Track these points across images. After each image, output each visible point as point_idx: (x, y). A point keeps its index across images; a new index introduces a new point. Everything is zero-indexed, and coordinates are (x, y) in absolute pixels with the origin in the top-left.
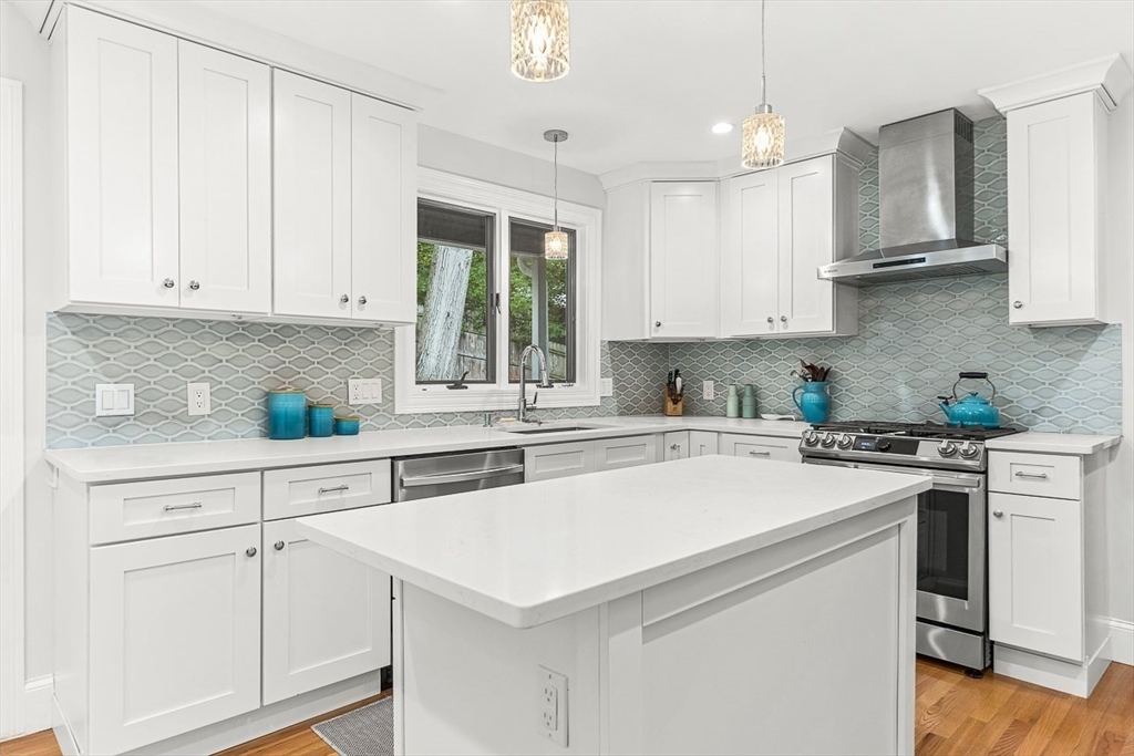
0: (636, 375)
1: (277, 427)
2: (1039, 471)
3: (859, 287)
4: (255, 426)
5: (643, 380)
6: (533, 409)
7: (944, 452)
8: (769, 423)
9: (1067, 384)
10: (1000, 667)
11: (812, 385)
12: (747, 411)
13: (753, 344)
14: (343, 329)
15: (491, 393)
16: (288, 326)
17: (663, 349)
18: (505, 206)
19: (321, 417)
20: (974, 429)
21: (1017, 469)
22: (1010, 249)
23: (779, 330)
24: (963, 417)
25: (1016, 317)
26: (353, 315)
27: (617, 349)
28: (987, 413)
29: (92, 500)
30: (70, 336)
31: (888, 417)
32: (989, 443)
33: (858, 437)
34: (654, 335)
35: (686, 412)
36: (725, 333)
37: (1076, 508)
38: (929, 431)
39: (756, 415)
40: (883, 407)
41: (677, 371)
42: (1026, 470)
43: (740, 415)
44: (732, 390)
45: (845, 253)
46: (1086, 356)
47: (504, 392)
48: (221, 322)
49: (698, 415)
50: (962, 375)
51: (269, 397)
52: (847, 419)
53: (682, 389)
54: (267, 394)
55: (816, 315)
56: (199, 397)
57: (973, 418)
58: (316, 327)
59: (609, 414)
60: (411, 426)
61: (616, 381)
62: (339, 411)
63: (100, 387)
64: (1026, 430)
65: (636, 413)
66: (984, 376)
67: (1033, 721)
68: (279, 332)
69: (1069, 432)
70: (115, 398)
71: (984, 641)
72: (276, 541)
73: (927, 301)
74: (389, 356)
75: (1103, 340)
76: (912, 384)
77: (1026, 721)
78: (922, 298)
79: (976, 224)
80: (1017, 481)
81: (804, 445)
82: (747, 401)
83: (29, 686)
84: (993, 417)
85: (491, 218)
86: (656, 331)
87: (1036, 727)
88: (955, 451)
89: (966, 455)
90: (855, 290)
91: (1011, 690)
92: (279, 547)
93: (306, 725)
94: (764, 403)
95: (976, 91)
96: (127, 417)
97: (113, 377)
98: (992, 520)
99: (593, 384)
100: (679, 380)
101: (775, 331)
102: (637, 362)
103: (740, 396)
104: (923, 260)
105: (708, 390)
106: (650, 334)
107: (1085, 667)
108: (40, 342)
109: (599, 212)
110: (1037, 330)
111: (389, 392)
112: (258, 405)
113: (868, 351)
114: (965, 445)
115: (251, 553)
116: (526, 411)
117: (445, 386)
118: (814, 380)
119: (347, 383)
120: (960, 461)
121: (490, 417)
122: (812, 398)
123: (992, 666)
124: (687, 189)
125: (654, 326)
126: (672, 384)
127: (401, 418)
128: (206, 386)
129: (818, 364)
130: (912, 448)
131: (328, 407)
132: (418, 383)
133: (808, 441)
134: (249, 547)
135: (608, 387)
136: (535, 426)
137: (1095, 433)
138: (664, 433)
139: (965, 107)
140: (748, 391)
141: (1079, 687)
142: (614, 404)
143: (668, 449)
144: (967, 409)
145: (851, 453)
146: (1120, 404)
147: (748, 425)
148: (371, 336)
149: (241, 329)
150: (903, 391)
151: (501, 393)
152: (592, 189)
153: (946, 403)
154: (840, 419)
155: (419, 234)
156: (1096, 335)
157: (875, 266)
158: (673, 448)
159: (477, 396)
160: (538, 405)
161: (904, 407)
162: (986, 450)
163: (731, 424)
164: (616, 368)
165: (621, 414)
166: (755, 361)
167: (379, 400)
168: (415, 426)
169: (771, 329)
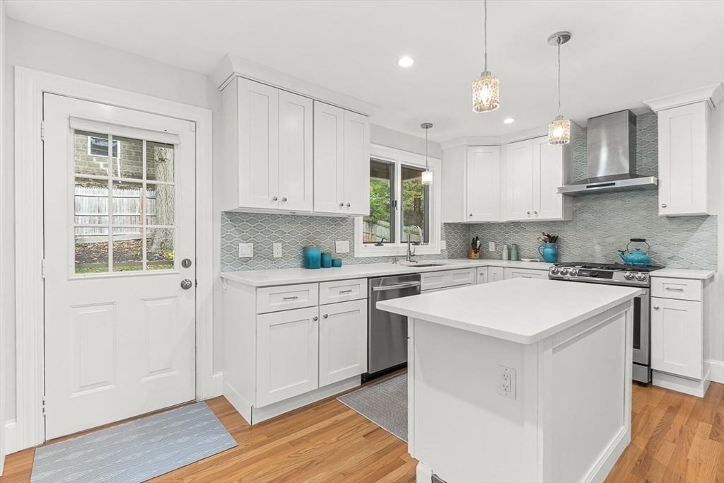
0: (456, 239)
1: (308, 263)
2: (679, 287)
3: (574, 196)
4: (299, 262)
5: (458, 241)
6: (414, 255)
7: (628, 278)
8: (525, 263)
9: (687, 245)
10: (656, 382)
11: (548, 244)
12: (513, 257)
13: (516, 224)
15: (394, 248)
16: (311, 217)
17: (468, 227)
18: (400, 159)
19: (327, 259)
20: (641, 266)
21: (666, 286)
22: (660, 178)
23: (533, 218)
24: (633, 261)
25: (662, 212)
26: (344, 211)
27: (448, 226)
28: (645, 259)
29: (258, 295)
30: (229, 222)
31: (589, 260)
32: (651, 273)
33: (580, 270)
34: (469, 220)
35: (481, 258)
36: (503, 220)
37: (699, 305)
38: (617, 267)
39: (518, 259)
41: (477, 238)
42: (671, 287)
43: (509, 259)
44: (505, 247)
45: (568, 181)
46: (698, 231)
47: (399, 248)
48: (286, 215)
49: (486, 259)
50: (632, 240)
51: (305, 250)
52: (567, 261)
53: (480, 246)
54: (304, 248)
55: (554, 210)
56: (278, 250)
57: (638, 261)
58: (323, 217)
59: (444, 258)
61: (447, 242)
62: (333, 257)
63: (240, 245)
64: (664, 267)
65: (456, 258)
66: (644, 240)
67: (679, 407)
68: (309, 219)
69: (688, 268)
70: (246, 250)
71: (648, 369)
72: (325, 314)
73: (609, 204)
74: (352, 230)
75: (706, 224)
76: (603, 244)
77: (675, 407)
78: (608, 202)
79: (637, 166)
80: (667, 292)
81: (551, 274)
82: (513, 252)
83: (215, 376)
84: (648, 261)
85: (393, 165)
86: (470, 218)
87: (681, 409)
88: (633, 277)
89: (640, 279)
90: (572, 198)
91: (663, 393)
92: (326, 317)
93: (333, 398)
94: (522, 253)
95: (642, 102)
96: (250, 258)
97: (246, 240)
98: (653, 311)
99: (437, 244)
100: (478, 242)
101: (531, 218)
102: (456, 233)
103: (509, 250)
104: (615, 184)
105: (492, 247)
106: (465, 220)
107: (702, 382)
108: (219, 224)
109: (440, 161)
110: (670, 218)
111: (352, 247)
112: (300, 253)
113: (578, 228)
114: (640, 274)
115: (316, 319)
116: (410, 256)
117: (373, 244)
118: (550, 242)
119: (335, 243)
120: (637, 282)
121: (395, 259)
122: (549, 251)
123: (651, 382)
124: (480, 150)
125: (469, 215)
126: (474, 243)
127: (357, 260)
128: (280, 244)
129: (552, 234)
130: (610, 275)
131: (330, 254)
132: (364, 243)
133: (553, 272)
134: (314, 317)
135: (444, 245)
136: (415, 264)
137: (702, 269)
138: (477, 267)
139: (633, 109)
140: (514, 247)
141: (699, 392)
142: (446, 253)
143: (479, 275)
144: (635, 257)
145: (576, 277)
146: (716, 255)
147: (514, 264)
148: (345, 221)
149: (294, 218)
150: (597, 248)
151: (398, 248)
152: (436, 150)
153: (623, 254)
154: (562, 261)
155: (371, 176)
156: (703, 221)
158: (481, 274)
159: (387, 250)
160: (416, 254)
162: (650, 277)
163: (505, 263)
164: (447, 236)
165: (450, 258)
166: (517, 232)
167: (348, 251)
168: (363, 263)
169: (529, 217)
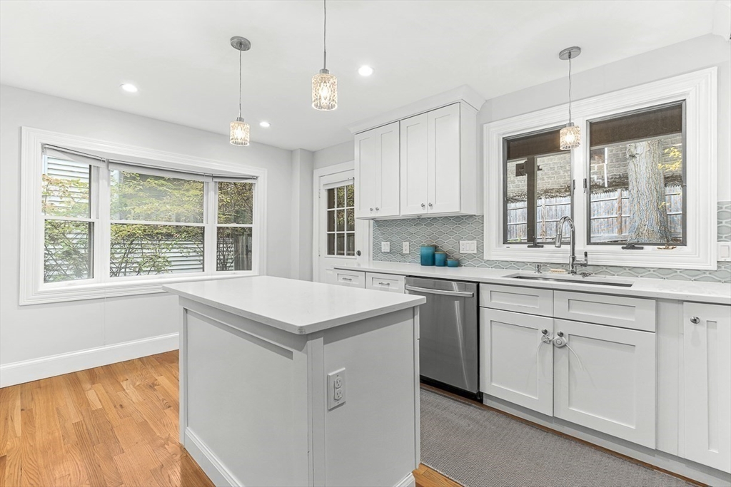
14: (458, 217)
16: (434, 218)
56: (406, 247)
58: (446, 217)
60: (494, 267)
63: (383, 243)
68: (432, 220)
70: (385, 246)
74: (481, 228)
96: (388, 253)
97: (385, 239)
111: (480, 248)
119: (459, 243)
127: (488, 262)
128: (408, 243)
132: (504, 243)
148: (471, 219)
149: (418, 221)
167: (475, 252)
168: (496, 267)
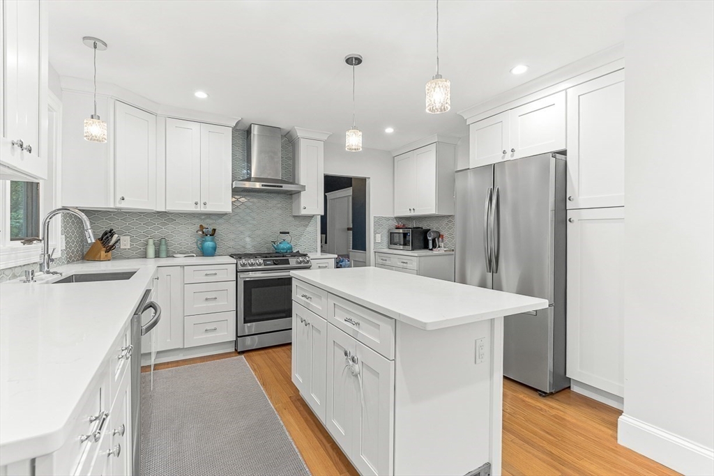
0: (73, 232)
5: (75, 236)
7: (300, 262)
9: (303, 236)
11: (208, 238)
12: (163, 253)
23: (200, 209)
39: (170, 255)
40: (239, 247)
41: (111, 231)
43: (157, 256)
44: (151, 241)
46: (308, 226)
50: (281, 233)
55: (224, 203)
59: (63, 263)
61: (66, 238)
65: (74, 262)
66: (288, 233)
75: (312, 221)
76: (252, 236)
81: (240, 266)
86: (120, 203)
94: (173, 248)
100: (115, 236)
101: (198, 209)
102: (73, 223)
103: (157, 245)
104: (281, 187)
105: (126, 243)
106: (115, 205)
113: (232, 222)
125: (119, 200)
133: (242, 265)
135: (63, 242)
140: (163, 242)
142: (65, 255)
147: (164, 261)
150: (248, 239)
153: (273, 244)
156: (311, 219)
157: (263, 185)
161: (249, 246)
164: (65, 228)
166: (164, 224)
169: (196, 208)
